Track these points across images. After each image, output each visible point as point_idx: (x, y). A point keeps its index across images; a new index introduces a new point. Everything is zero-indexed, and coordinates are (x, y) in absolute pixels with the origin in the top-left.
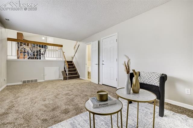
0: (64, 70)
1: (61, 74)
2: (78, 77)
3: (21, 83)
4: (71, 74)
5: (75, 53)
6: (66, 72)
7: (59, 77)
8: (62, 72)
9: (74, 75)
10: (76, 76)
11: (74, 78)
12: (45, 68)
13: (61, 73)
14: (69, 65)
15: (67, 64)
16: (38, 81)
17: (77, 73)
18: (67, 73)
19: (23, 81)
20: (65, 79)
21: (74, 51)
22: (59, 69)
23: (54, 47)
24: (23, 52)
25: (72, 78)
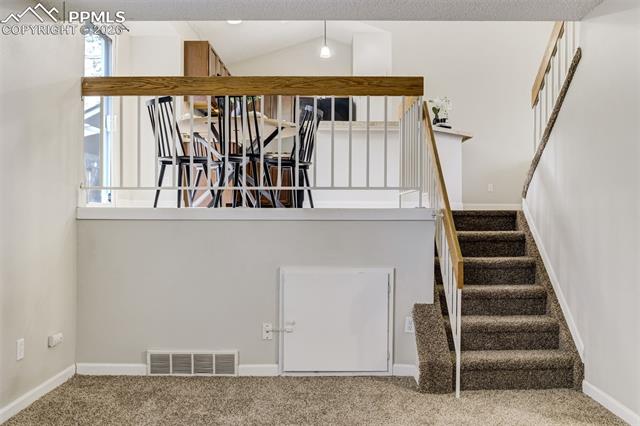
0: (428, 298)
1: (410, 328)
2: (566, 375)
3: (142, 369)
4: (501, 338)
5: (539, 141)
6: (445, 313)
7: (393, 357)
8: (420, 311)
9: (530, 346)
10: (540, 367)
11: (521, 386)
12: (286, 271)
13: (410, 319)
14: (467, 246)
15: (454, 234)
16: (242, 370)
17: (552, 336)
18: (456, 321)
19: (153, 357)
20: (436, 380)
21: (532, 122)
22: (393, 288)
23: (373, 98)
24: (174, 160)
25: (499, 376)
